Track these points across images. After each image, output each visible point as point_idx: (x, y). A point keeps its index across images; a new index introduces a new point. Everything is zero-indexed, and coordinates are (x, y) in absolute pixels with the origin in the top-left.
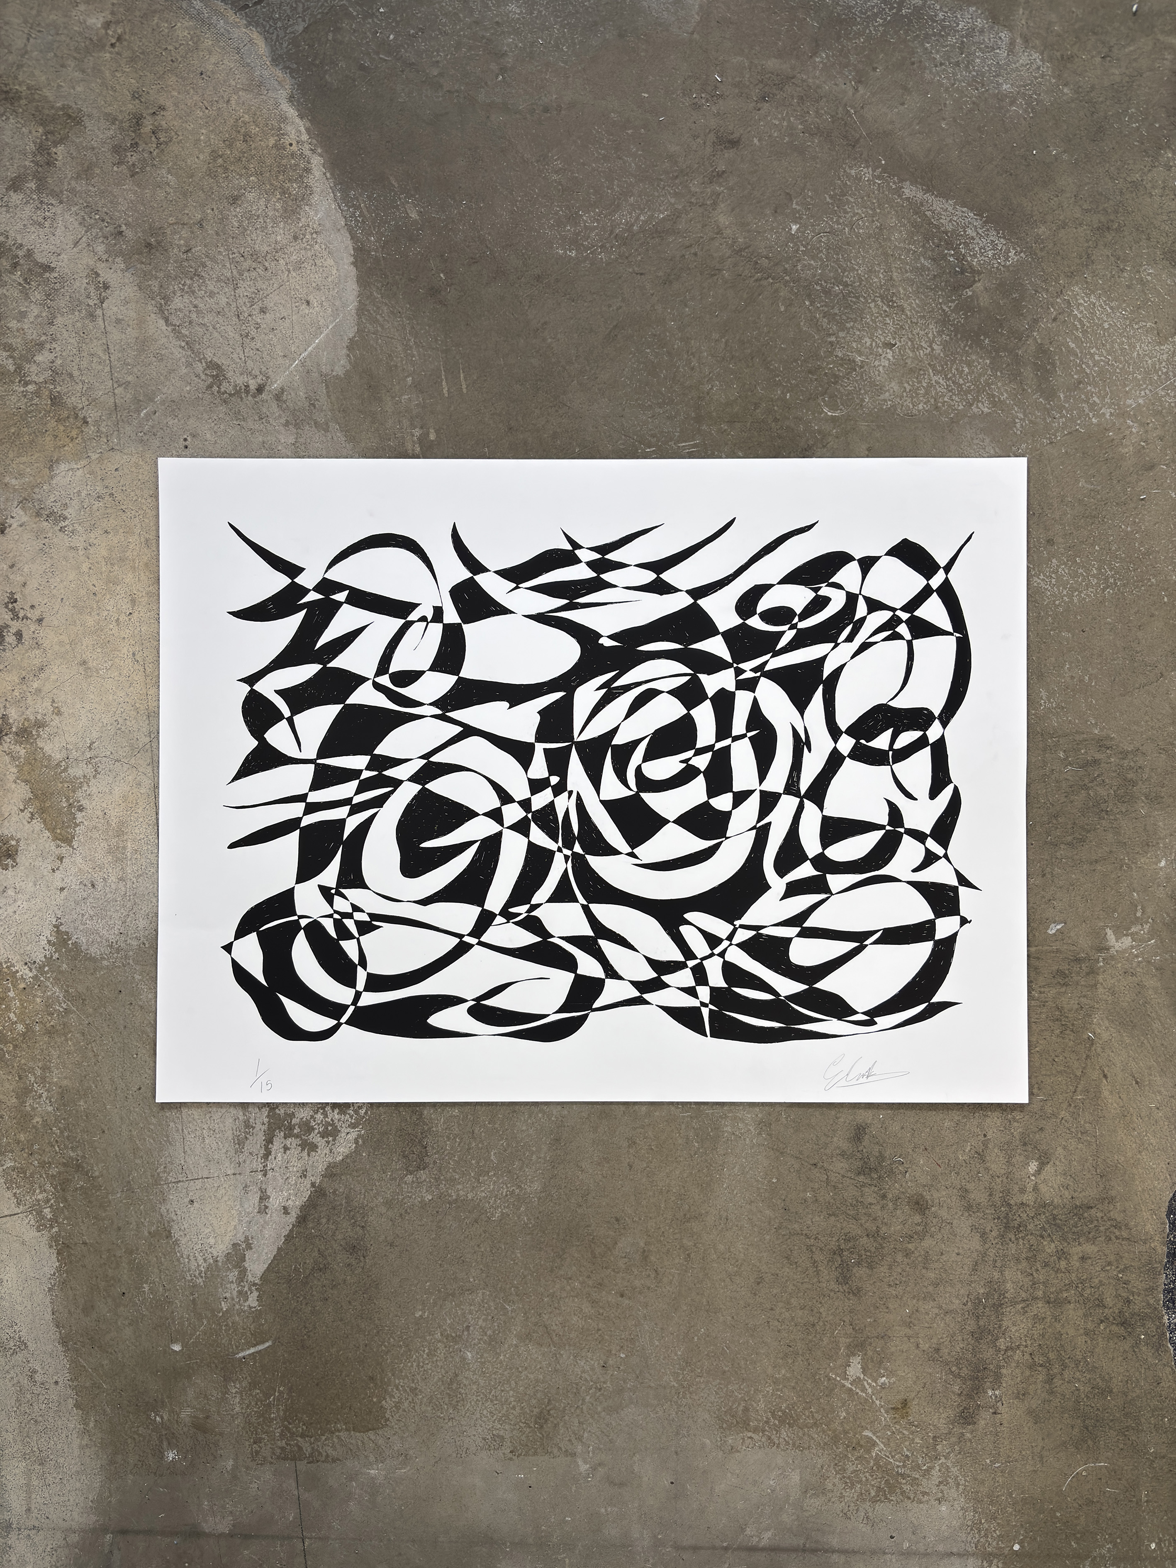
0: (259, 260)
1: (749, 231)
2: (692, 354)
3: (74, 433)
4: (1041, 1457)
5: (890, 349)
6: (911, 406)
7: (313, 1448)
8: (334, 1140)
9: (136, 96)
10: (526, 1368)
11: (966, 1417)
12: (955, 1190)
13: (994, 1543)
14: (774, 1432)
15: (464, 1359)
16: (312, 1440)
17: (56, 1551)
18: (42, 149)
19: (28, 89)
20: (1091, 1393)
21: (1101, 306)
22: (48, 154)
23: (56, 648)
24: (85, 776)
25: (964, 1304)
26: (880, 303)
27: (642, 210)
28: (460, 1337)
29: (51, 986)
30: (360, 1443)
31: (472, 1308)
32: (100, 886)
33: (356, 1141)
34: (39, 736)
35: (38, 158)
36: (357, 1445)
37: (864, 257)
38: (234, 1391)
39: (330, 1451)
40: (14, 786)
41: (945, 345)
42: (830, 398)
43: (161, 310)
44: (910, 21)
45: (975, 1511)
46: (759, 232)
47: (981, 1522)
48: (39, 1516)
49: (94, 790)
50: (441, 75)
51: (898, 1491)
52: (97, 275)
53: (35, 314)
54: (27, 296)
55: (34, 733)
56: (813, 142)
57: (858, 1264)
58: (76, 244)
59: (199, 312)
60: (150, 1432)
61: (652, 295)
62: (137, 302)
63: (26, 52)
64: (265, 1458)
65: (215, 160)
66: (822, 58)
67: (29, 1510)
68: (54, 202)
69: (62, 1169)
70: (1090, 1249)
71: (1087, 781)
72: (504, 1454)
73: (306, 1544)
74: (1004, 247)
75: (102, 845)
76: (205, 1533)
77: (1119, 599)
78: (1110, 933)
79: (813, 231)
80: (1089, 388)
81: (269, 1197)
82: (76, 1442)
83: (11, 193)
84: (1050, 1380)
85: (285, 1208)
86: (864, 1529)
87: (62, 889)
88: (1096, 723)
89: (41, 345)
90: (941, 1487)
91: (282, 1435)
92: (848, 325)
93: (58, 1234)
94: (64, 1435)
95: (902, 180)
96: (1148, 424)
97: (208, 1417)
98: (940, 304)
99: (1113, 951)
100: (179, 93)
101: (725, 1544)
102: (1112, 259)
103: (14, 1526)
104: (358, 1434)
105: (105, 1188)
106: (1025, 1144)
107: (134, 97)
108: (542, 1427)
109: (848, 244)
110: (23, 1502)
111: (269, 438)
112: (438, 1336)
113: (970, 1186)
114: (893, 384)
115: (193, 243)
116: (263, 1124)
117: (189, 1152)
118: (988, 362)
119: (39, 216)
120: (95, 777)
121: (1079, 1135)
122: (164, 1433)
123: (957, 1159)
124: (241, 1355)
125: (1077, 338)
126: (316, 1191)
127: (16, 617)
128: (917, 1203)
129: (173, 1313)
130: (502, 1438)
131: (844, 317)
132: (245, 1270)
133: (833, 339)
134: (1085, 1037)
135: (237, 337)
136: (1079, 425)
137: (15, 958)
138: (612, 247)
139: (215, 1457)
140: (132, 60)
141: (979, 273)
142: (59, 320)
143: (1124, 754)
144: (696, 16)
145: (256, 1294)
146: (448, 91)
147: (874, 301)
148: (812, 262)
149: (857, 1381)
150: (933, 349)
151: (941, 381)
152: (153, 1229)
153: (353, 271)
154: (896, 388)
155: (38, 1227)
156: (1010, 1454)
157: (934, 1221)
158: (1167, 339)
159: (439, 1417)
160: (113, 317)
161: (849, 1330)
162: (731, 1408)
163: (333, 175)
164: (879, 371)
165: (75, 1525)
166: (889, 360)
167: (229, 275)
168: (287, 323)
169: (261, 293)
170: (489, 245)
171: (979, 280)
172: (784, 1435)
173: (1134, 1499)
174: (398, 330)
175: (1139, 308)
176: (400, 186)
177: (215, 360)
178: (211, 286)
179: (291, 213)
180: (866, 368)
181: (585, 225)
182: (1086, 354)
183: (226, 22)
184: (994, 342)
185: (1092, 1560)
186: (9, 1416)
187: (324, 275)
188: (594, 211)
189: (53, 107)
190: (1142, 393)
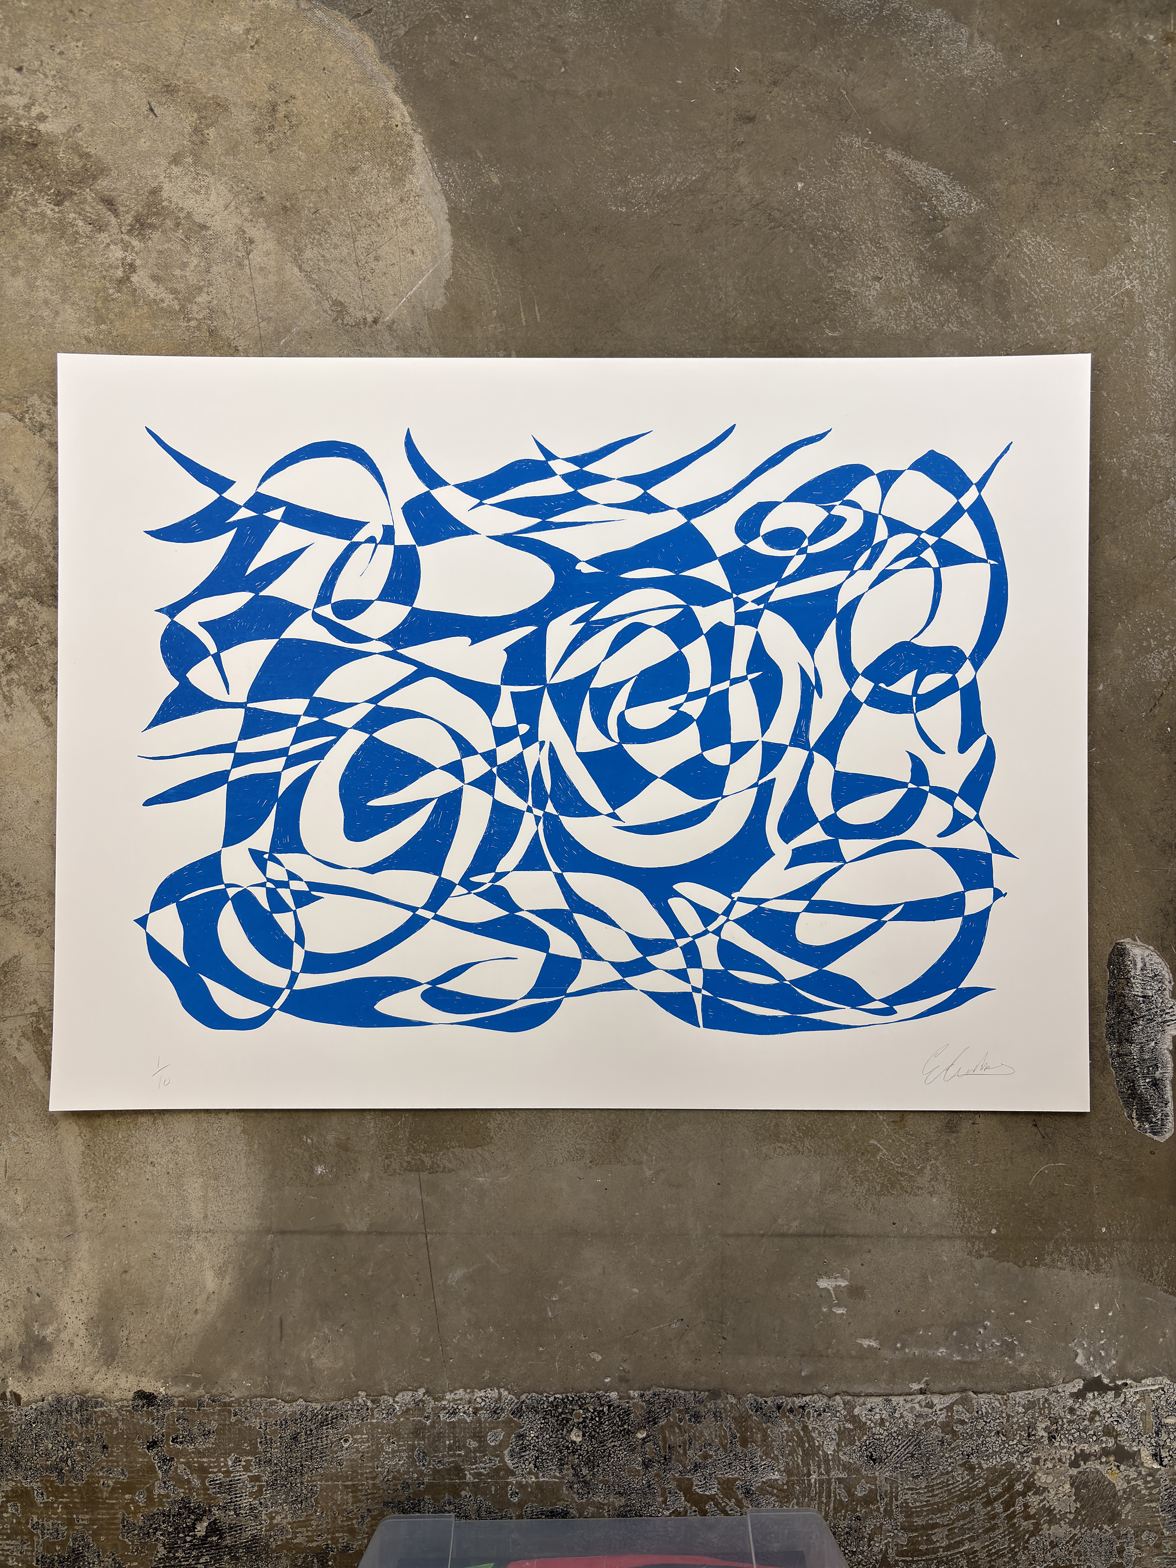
0: (373, 218)
1: (763, 189)
2: (720, 288)
4: (1011, 1158)
5: (878, 282)
6: (895, 327)
7: (433, 1162)
9: (272, 88)
11: (952, 1129)
13: (976, 1228)
14: (799, 1143)
16: (432, 1156)
17: (228, 1249)
18: (196, 130)
19: (185, 83)
21: (1045, 245)
22: (202, 135)
26: (869, 244)
27: (678, 174)
30: (470, 1158)
35: (194, 138)
36: (468, 1159)
37: (856, 208)
39: (447, 1164)
41: (921, 277)
42: (830, 321)
43: (296, 260)
44: (890, 20)
45: (960, 1202)
46: (772, 190)
47: (964, 1211)
48: (214, 1221)
50: (516, 68)
51: (898, 1186)
52: (244, 232)
53: (195, 264)
54: (188, 250)
56: (814, 118)
59: (326, 261)
60: (302, 1151)
61: (687, 241)
62: (276, 254)
63: (183, 54)
64: (394, 1170)
65: (336, 138)
66: (819, 50)
67: (206, 1217)
68: (208, 174)
73: (428, 1238)
74: (967, 199)
76: (347, 1231)
79: (815, 188)
80: (1037, 310)
82: (243, 1161)
83: (173, 167)
86: (872, 1218)
89: (200, 289)
90: (933, 1183)
91: (408, 1151)
92: (844, 263)
94: (233, 1155)
95: (885, 147)
97: (348, 1139)
98: (918, 245)
100: (307, 85)
101: (762, 1232)
102: (1053, 207)
103: (194, 1230)
104: (468, 1150)
107: (270, 89)
108: (614, 1141)
109: (843, 198)
110: (202, 1211)
114: (880, 310)
115: (320, 205)
118: (956, 290)
119: (195, 185)
122: (314, 1152)
125: (1027, 270)
130: (583, 1151)
131: (841, 257)
133: (832, 274)
135: (357, 280)
136: (1029, 339)
138: (655, 204)
139: (355, 1171)
140: (268, 59)
141: (948, 220)
142: (215, 269)
144: (719, 19)
146: (522, 81)
147: (864, 243)
148: (815, 213)
150: (912, 281)
151: (919, 306)
153: (448, 226)
154: (883, 313)
156: (987, 1156)
158: (1097, 270)
159: (533, 1135)
160: (258, 266)
162: (764, 1125)
163: (431, 149)
164: (869, 299)
165: (243, 1228)
166: (877, 290)
167: (349, 230)
168: (396, 268)
169: (375, 244)
170: (556, 203)
171: (948, 225)
172: (807, 1143)
173: (1087, 1192)
174: (485, 273)
175: (1076, 246)
176: (484, 158)
177: (339, 298)
178: (335, 240)
179: (398, 180)
180: (859, 297)
181: (633, 187)
182: (1034, 283)
183: (343, 28)
184: (961, 275)
185: (1055, 1242)
186: (190, 1141)
187: (425, 230)
188: (640, 175)
189: (205, 97)
190: (1079, 313)
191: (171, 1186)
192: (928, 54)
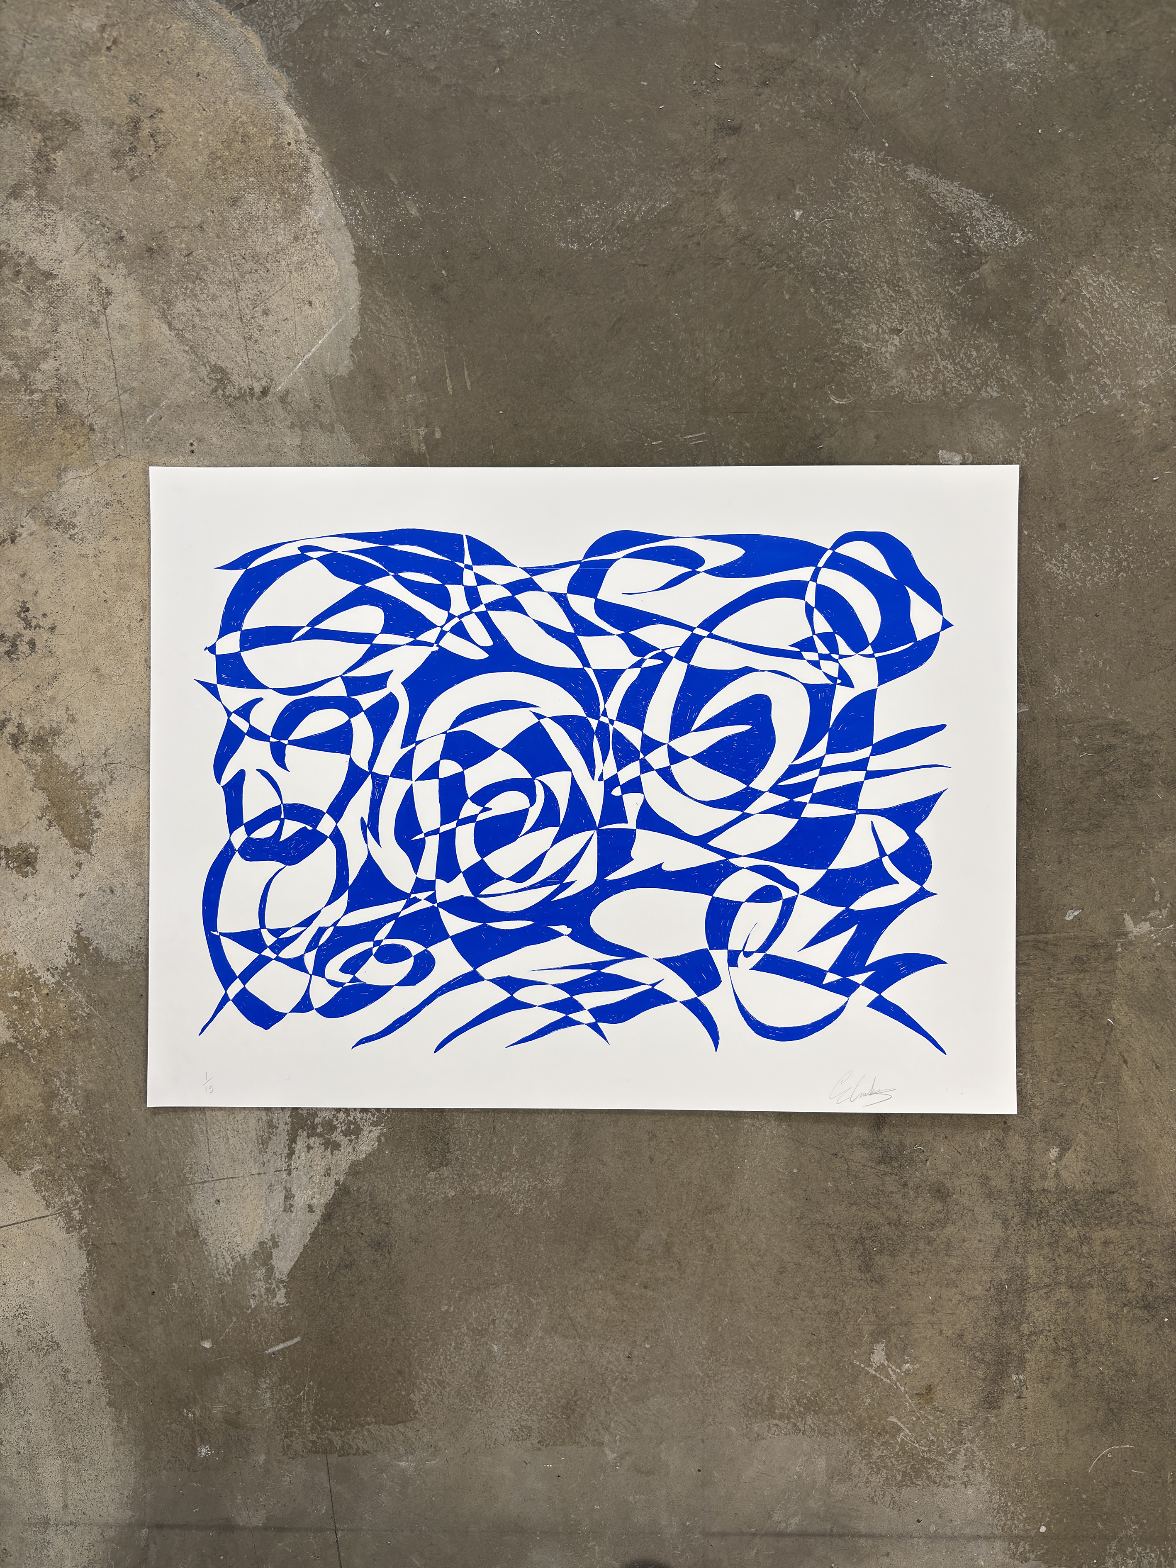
0: (261, 262)
1: (751, 219)
2: (697, 345)
3: (81, 440)
4: (1066, 1440)
5: (897, 335)
6: (919, 392)
7: (343, 1442)
8: (356, 1139)
9: (133, 99)
10: (552, 1360)
11: (991, 1402)
12: (976, 1178)
13: (1021, 1525)
14: (800, 1419)
15: (490, 1352)
16: (343, 1433)
17: (93, 1546)
18: (41, 155)
19: (26, 95)
20: (1115, 1376)
21: (1110, 285)
22: (48, 160)
23: (69, 656)
24: (101, 783)
25: (987, 1290)
26: (885, 288)
27: (643, 200)
28: (486, 1330)
29: (73, 991)
30: (390, 1437)
31: (497, 1301)
32: (118, 891)
33: (379, 1139)
34: (54, 743)
35: (38, 165)
36: (387, 1438)
37: (868, 242)
38: (264, 1386)
39: (361, 1444)
40: (31, 793)
41: (952, 329)
42: (836, 386)
43: (164, 315)
44: (912, 1)
45: (1001, 1495)
46: (762, 220)
47: (1007, 1505)
48: (76, 1512)
49: (110, 796)
50: (438, 69)
51: (924, 1475)
52: (100, 281)
53: (39, 322)
54: (30, 305)
55: (50, 741)
56: (815, 127)
57: (880, 1252)
58: (78, 250)
59: (202, 316)
60: (182, 1428)
61: (656, 286)
62: (140, 307)
63: (22, 58)
64: (296, 1452)
65: (213, 162)
66: (822, 40)
67: (66, 1506)
68: (54, 209)
69: (89, 1171)
70: (1112, 1233)
71: (1102, 767)
72: (532, 1444)
73: (339, 1535)
74: (1011, 228)
75: (119, 851)
76: (239, 1526)
77: (1133, 582)
78: (1128, 919)
79: (817, 217)
80: (1099, 369)
81: (294, 1197)
82: (110, 1439)
83: (12, 201)
84: (1074, 1364)
85: (310, 1206)
86: (891, 1513)
87: (82, 895)
88: (1111, 709)
89: (45, 354)
90: (967, 1471)
91: (313, 1428)
92: (854, 312)
93: (88, 1235)
94: (97, 1433)
95: (906, 163)
96: (1160, 404)
97: (239, 1413)
98: (947, 287)
99: (1131, 937)
100: (176, 95)
101: (753, 1530)
102: (1121, 237)
103: (51, 1522)
104: (387, 1427)
105: (133, 1190)
106: (1046, 1131)
107: (131, 101)
108: (569, 1417)
109: (853, 229)
110: (61, 1499)
111: (275, 441)
112: (464, 1329)
113: (991, 1174)
114: (900, 371)
115: (194, 246)
116: (286, 1124)
117: (214, 1153)
118: (996, 345)
119: (39, 224)
120: (110, 783)
121: (1100, 1121)
122: (196, 1429)
123: (977, 1146)
124: (270, 1351)
125: (1086, 318)
126: (340, 1189)
127: (28, 625)
128: (939, 1191)
129: (202, 1310)
130: (530, 1428)
131: (850, 304)
132: (273, 1267)
133: (839, 326)
134: (1105, 1023)
135: (241, 340)
136: (1090, 406)
137: (37, 965)
138: (614, 239)
139: (247, 1453)
140: (128, 63)
141: (986, 255)
142: (63, 327)
143: (1139, 739)
145: (283, 1291)
146: (446, 85)
147: (879, 286)
148: (817, 249)
149: (881, 1368)
150: (940, 334)
151: (949, 366)
152: (180, 1229)
153: (354, 270)
154: (904, 374)
155: (67, 1229)
156: (1035, 1437)
157: (956, 1208)
159: (467, 1409)
160: (117, 323)
161: (873, 1318)
162: (756, 1397)
163: (332, 174)
164: (886, 358)
165: (111, 1520)
166: (896, 346)
167: (231, 277)
168: (290, 324)
169: (263, 294)
170: (490, 240)
171: (986, 262)
172: (809, 1422)
173: (1160, 1481)
174: (401, 329)
175: (1149, 286)
176: (399, 183)
177: (219, 363)
178: (213, 289)
179: (291, 213)
180: (873, 355)
181: (586, 217)
182: (1096, 335)
183: (221, 22)
184: (1003, 325)
185: (1119, 1541)
186: (44, 1415)
187: (326, 275)
188: (595, 203)
189: (50, 113)
190: (1154, 372)
191: (23, 1469)
192: (960, 43)
